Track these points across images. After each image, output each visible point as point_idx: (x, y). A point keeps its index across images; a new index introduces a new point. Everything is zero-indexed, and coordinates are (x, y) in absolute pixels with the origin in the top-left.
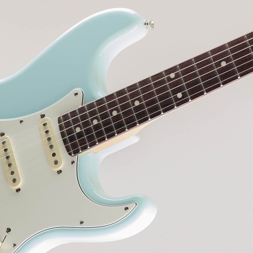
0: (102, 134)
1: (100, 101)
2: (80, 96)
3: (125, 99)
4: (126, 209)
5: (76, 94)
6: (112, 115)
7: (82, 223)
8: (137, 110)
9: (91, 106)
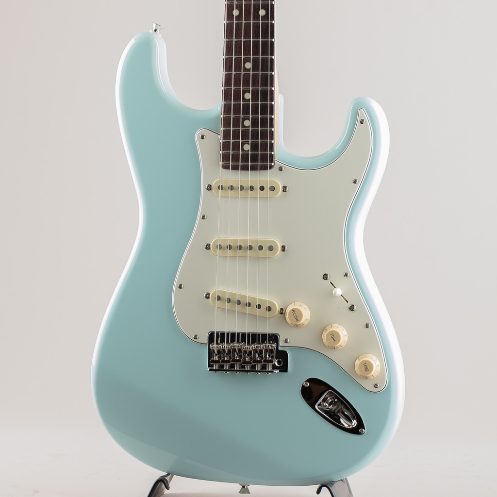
0: (265, 120)
1: (227, 109)
2: (207, 133)
3: (237, 77)
4: (362, 122)
5: (202, 137)
6: (249, 100)
7: (355, 182)
8: (256, 68)
9: (227, 122)
